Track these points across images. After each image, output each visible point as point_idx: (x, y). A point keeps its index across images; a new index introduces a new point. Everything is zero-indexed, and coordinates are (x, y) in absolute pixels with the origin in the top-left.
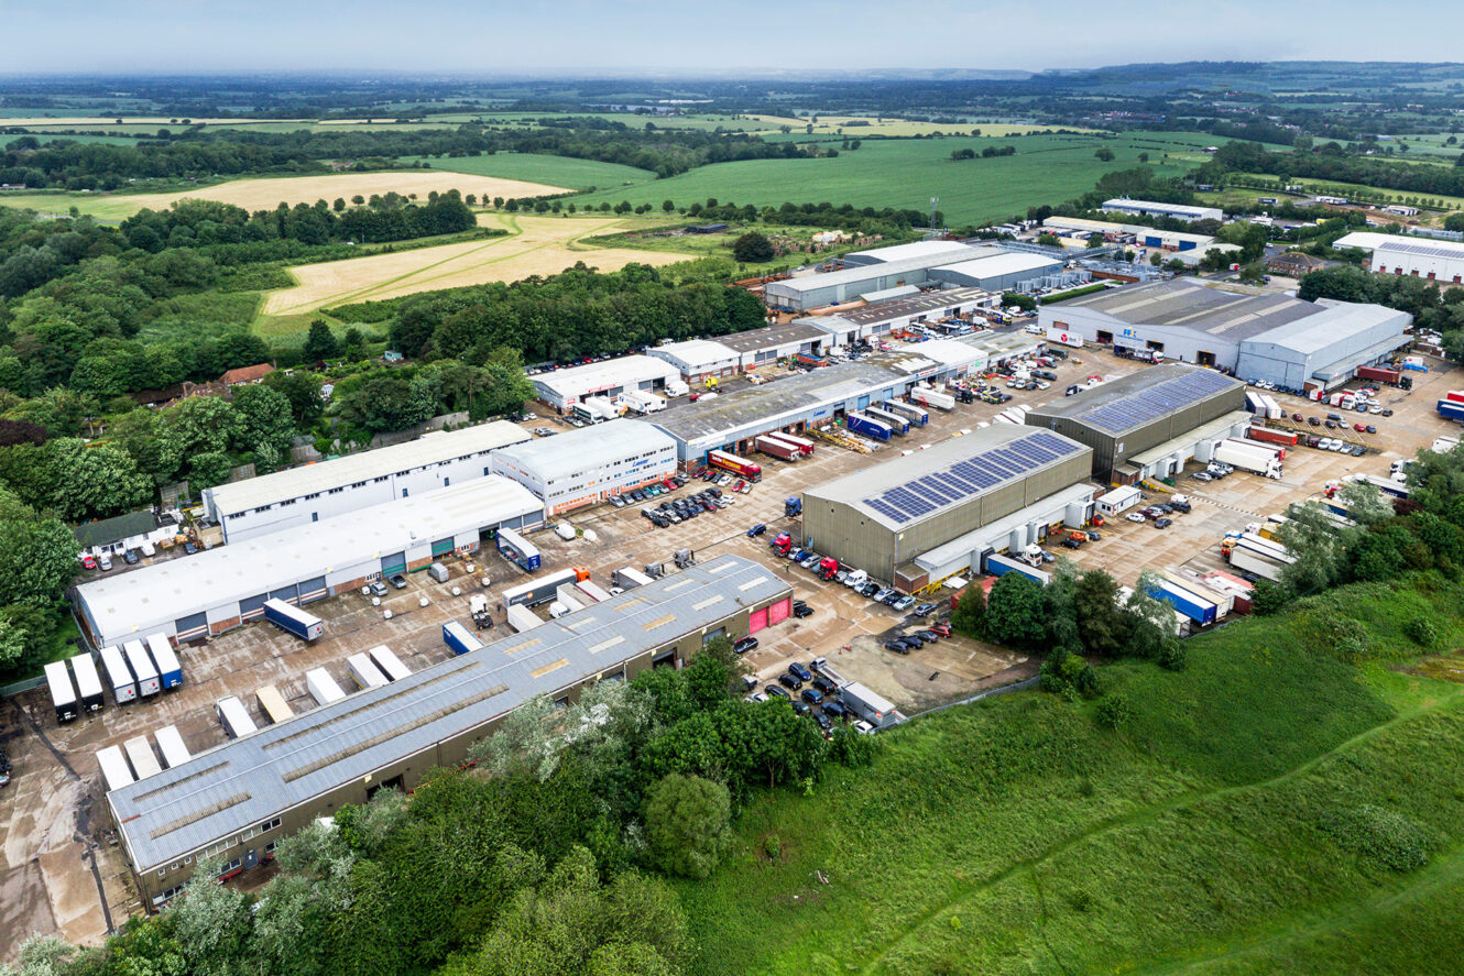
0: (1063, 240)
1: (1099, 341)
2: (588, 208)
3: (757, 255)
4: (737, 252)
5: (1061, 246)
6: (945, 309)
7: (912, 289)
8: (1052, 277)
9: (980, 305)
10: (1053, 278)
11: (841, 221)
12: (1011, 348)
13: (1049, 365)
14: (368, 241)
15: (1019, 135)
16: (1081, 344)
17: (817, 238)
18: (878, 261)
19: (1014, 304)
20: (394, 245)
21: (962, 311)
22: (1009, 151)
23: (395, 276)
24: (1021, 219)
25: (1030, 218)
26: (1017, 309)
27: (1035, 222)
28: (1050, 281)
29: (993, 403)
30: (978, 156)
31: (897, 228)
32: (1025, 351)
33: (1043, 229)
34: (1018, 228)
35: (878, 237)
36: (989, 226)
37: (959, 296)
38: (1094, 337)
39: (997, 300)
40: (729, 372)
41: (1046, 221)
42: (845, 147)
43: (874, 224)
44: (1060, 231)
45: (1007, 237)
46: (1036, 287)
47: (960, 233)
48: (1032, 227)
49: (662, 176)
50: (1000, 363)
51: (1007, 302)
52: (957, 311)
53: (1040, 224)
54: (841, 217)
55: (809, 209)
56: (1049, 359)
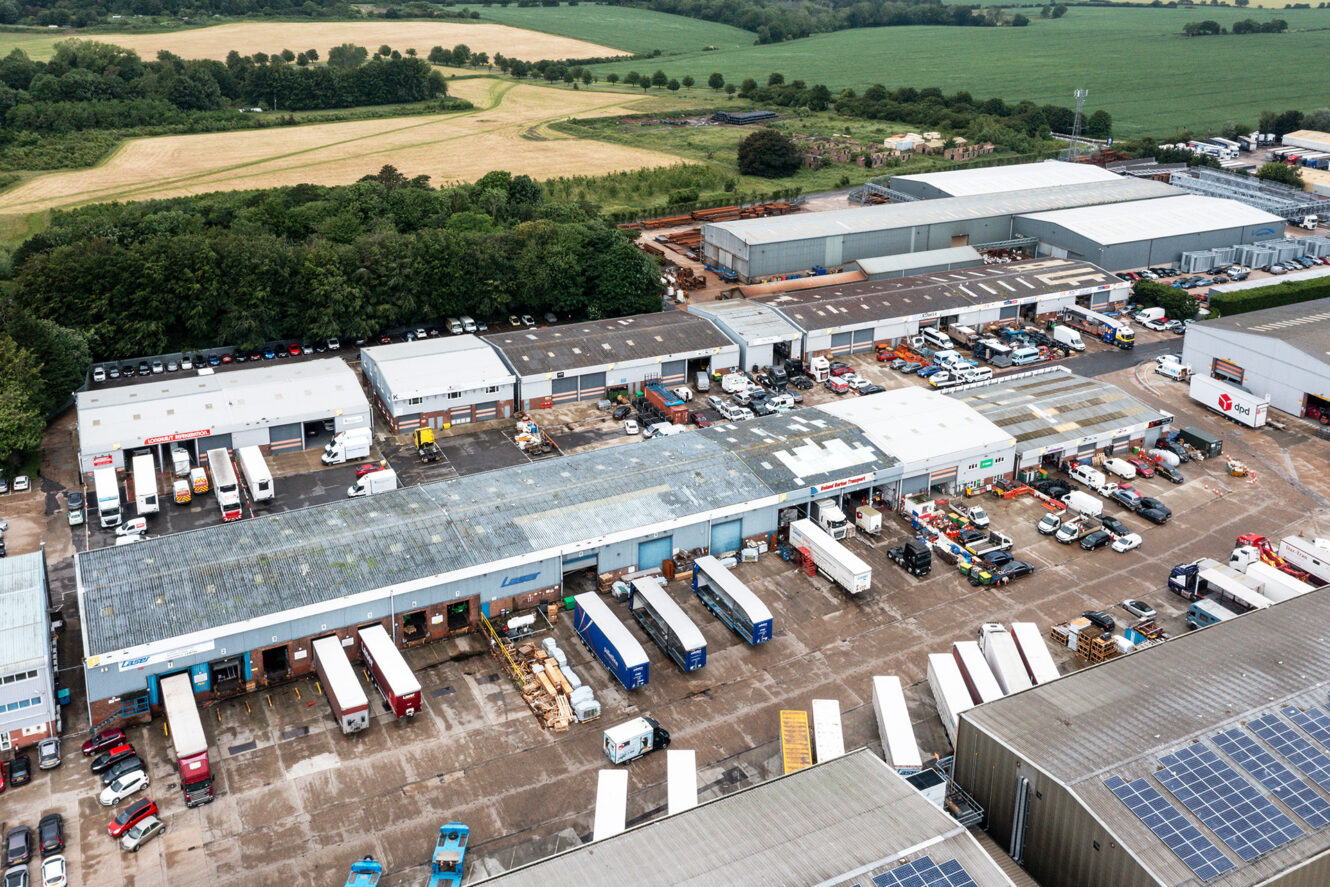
0: (1307, 175)
1: (1307, 415)
2: (613, 79)
3: (769, 165)
4: (742, 157)
5: (1300, 185)
6: (1001, 304)
7: (965, 253)
8: (1255, 249)
9: (1083, 300)
10: (1258, 251)
11: (944, 118)
12: (1085, 423)
13: (1165, 474)
14: (281, 107)
15: (1307, 6)
16: (1261, 420)
17: (891, 142)
18: (940, 194)
19: (1156, 304)
20: (298, 116)
21: (1040, 310)
22: (1278, 27)
23: (234, 162)
24: (1246, 132)
25: (1264, 130)
26: (1158, 312)
27: (1271, 137)
28: (1250, 256)
29: (977, 583)
30: (1225, 32)
31: (1023, 135)
32: (1115, 433)
33: (1279, 151)
34: (1235, 146)
35: (989, 147)
36: (1186, 141)
37: (1044, 278)
38: (1296, 407)
39: (1121, 290)
40: (491, 411)
41: (1287, 138)
42: (1044, 14)
43: (991, 125)
44: (1309, 156)
45: (1209, 162)
46: (1219, 263)
47: (1129, 149)
48: (1262, 145)
49: (764, 41)
50: (1049, 460)
51: (1143, 296)
52: (1029, 310)
53: (1278, 142)
54: (946, 111)
55: (908, 96)
56: (1172, 459)
